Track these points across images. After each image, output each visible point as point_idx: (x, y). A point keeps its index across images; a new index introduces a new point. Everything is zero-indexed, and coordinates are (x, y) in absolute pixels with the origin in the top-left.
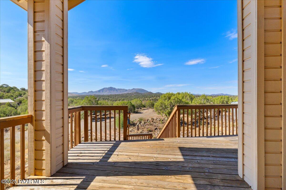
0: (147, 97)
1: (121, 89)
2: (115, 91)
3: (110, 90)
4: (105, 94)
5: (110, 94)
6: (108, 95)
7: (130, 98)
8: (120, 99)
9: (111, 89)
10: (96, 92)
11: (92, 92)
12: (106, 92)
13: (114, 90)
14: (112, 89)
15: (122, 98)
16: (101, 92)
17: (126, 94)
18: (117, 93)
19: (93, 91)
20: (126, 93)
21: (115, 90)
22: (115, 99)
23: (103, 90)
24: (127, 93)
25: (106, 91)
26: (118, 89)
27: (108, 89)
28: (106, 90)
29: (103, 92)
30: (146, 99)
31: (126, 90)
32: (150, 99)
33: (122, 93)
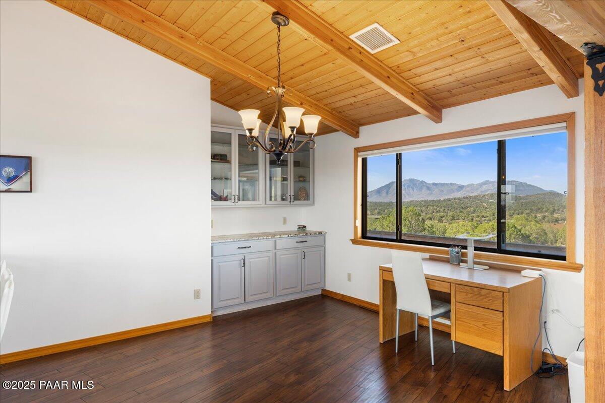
0: (539, 210)
1: (443, 185)
2: (424, 190)
7: (475, 211)
8: (442, 214)
13: (421, 189)
14: (415, 184)
15: (450, 214)
16: (384, 193)
17: (460, 199)
20: (459, 195)
21: (425, 188)
22: (428, 216)
24: (465, 196)
29: (387, 193)
30: (539, 215)
31: (461, 187)
32: (556, 215)
33: (446, 197)
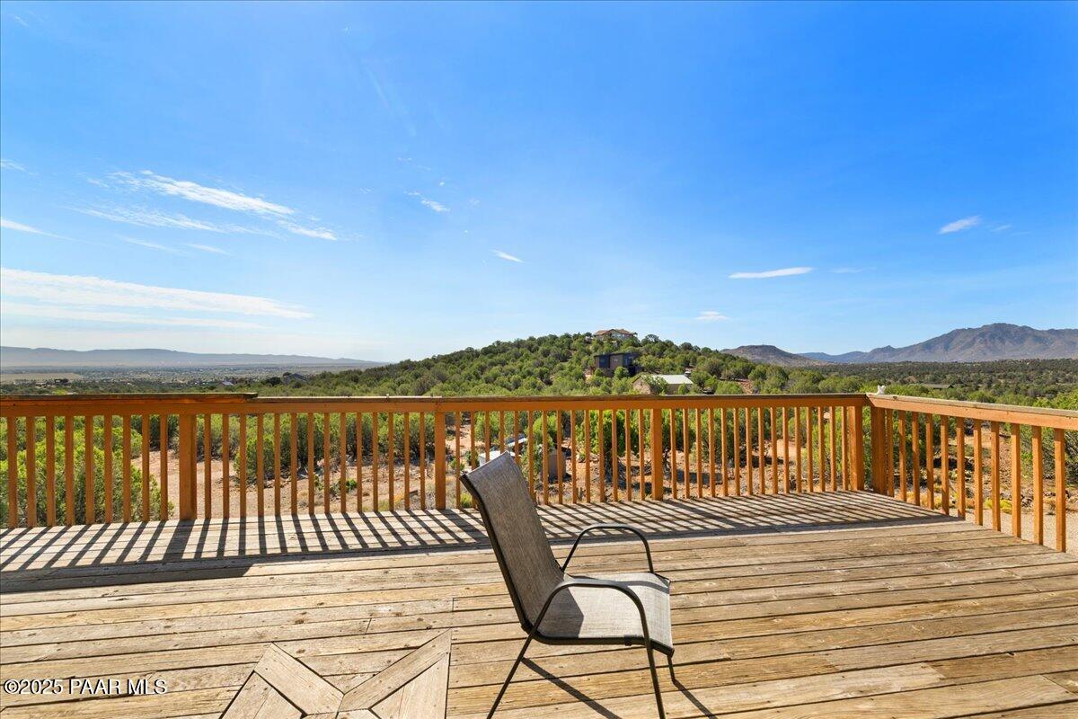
3: (992, 337)
4: (961, 360)
5: (991, 358)
6: (983, 364)
9: (1000, 332)
10: (911, 349)
11: (889, 349)
12: (968, 351)
18: (1042, 356)
19: (895, 346)
23: (947, 340)
25: (970, 345)
26: (1051, 331)
27: (983, 335)
28: (969, 340)
